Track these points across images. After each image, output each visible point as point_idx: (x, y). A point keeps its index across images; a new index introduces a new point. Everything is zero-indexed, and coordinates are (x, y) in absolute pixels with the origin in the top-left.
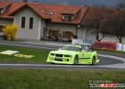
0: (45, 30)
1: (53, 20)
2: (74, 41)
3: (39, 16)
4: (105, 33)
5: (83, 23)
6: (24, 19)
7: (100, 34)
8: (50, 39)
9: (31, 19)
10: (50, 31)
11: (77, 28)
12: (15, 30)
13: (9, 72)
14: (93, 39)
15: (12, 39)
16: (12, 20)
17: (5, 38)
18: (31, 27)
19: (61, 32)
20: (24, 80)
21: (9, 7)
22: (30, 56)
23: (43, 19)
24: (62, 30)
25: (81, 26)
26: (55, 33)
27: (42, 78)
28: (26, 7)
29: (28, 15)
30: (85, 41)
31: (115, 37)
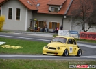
0: (32, 21)
1: (39, 11)
2: (60, 31)
3: (25, 7)
4: (92, 24)
5: (69, 14)
6: (11, 10)
7: (86, 25)
8: (37, 30)
9: (18, 11)
10: (37, 22)
11: (63, 19)
14: (79, 29)
18: (18, 18)
19: (48, 24)
22: (17, 47)
23: (29, 11)
24: (49, 21)
25: (67, 17)
26: (41, 23)
30: (71, 32)
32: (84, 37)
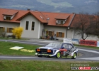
0: (43, 31)
1: (49, 24)
2: (64, 39)
3: (39, 21)
4: (89, 33)
5: (72, 26)
6: (27, 23)
7: (84, 34)
9: (33, 23)
10: (47, 32)
11: (67, 30)
12: (21, 31)
13: (18, 63)
14: (79, 37)
15: (19, 38)
16: (19, 24)
17: (14, 37)
18: (33, 29)
19: (55, 33)
20: (29, 69)
23: (41, 23)
24: (56, 31)
25: (70, 28)
26: (50, 33)
28: (29, 14)
29: (30, 20)
30: (73, 40)
31: (96, 37)
32: (83, 43)
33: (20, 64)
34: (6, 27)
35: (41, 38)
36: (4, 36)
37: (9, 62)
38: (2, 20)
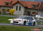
0: (25, 11)
1: (28, 7)
3: (23, 6)
5: (40, 9)
6: (17, 7)
9: (20, 7)
11: (38, 11)
12: (14, 11)
15: (13, 15)
17: (10, 14)
18: (20, 10)
21: (12, 2)
24: (32, 11)
27: (26, 30)
28: (18, 2)
30: (41, 16)
33: (14, 28)
34: (6, 9)
35: (24, 15)
36: (5, 14)
37: (8, 27)
38: (4, 5)
